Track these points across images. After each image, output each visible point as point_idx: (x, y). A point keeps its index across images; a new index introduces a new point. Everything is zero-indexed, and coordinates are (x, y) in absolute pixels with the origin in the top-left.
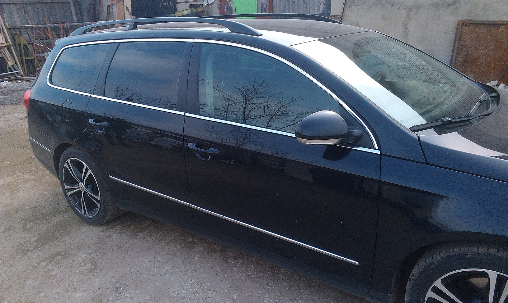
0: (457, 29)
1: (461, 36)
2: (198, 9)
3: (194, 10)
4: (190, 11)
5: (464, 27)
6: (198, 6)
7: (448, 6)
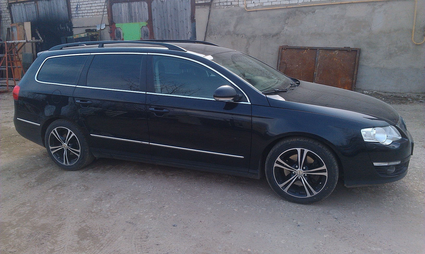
0: (279, 51)
1: (282, 56)
2: (93, 33)
3: (90, 34)
4: (86, 34)
5: (283, 50)
6: (92, 31)
7: (272, 37)
